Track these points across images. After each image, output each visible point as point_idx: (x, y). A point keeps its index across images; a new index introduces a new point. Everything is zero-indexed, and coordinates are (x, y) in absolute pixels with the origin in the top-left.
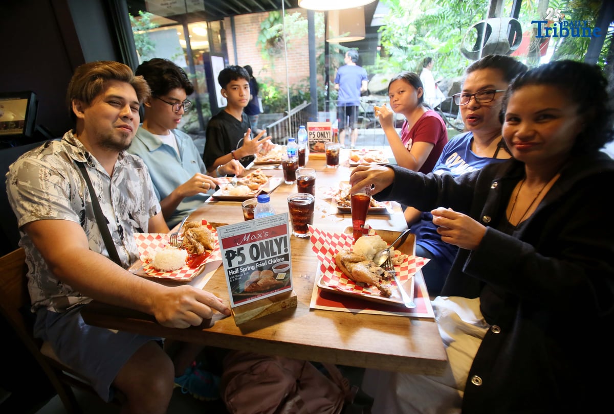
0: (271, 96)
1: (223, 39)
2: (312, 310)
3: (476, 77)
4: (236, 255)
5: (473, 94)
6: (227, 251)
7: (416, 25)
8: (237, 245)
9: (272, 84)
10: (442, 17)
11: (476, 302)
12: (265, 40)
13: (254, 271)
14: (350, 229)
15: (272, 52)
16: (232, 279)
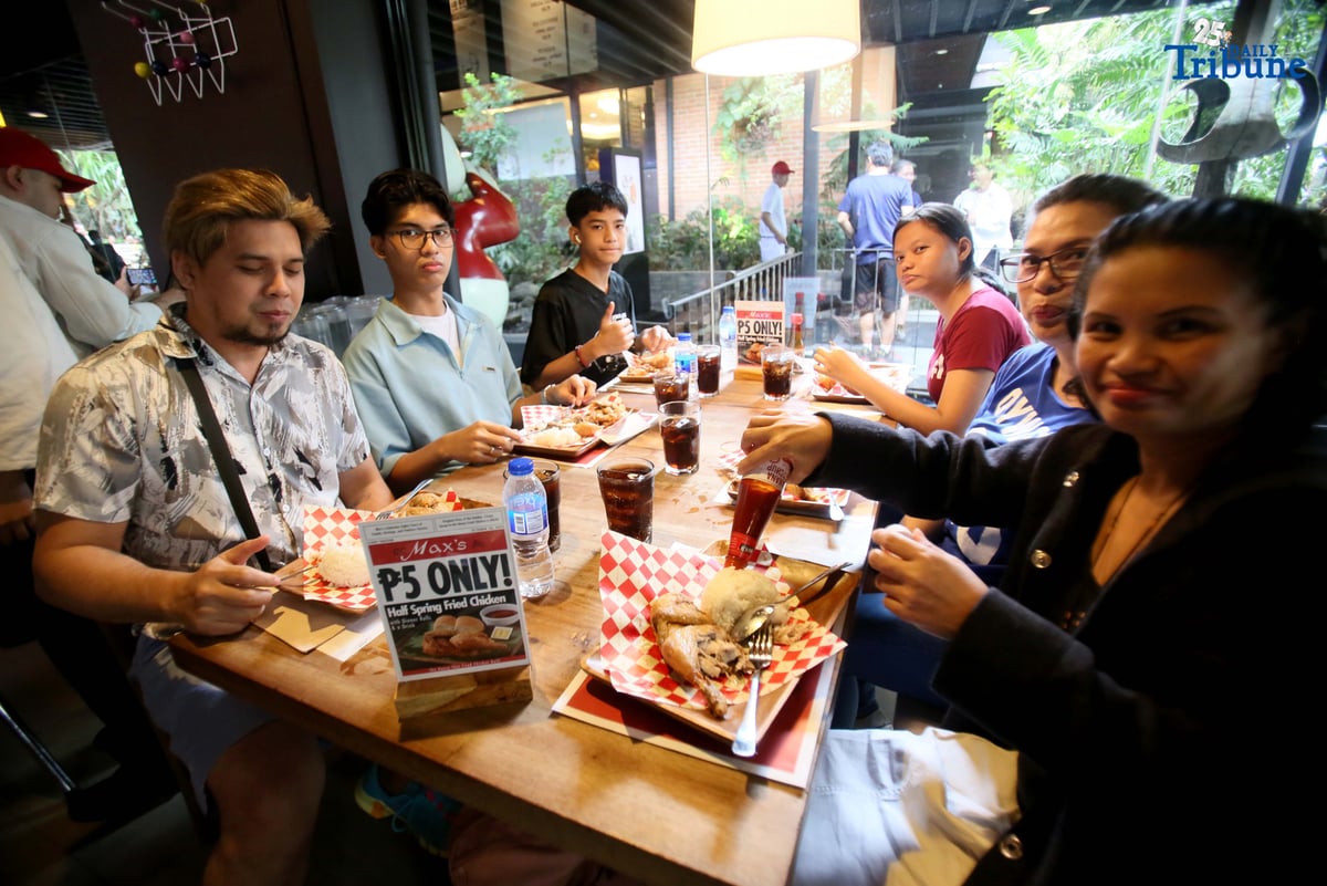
0: (733, 234)
1: (650, 122)
2: (555, 715)
3: (1053, 219)
4: (400, 580)
5: (1048, 255)
6: (381, 570)
7: (1075, 82)
8: (400, 561)
9: (739, 211)
10: (1144, 63)
11: (1011, 757)
12: (729, 123)
13: (440, 615)
14: (722, 545)
15: (743, 147)
16: (396, 626)
